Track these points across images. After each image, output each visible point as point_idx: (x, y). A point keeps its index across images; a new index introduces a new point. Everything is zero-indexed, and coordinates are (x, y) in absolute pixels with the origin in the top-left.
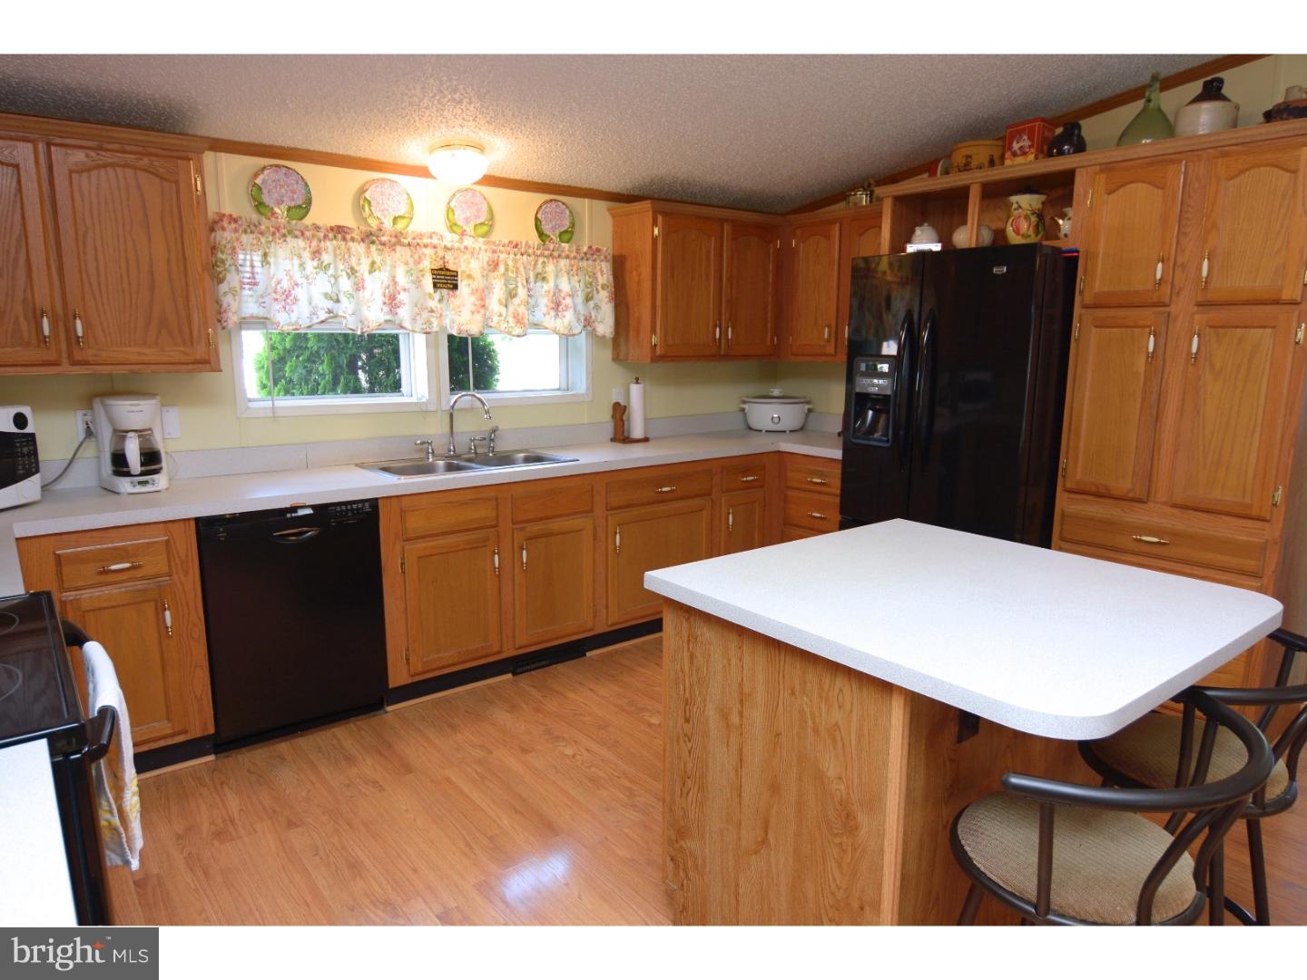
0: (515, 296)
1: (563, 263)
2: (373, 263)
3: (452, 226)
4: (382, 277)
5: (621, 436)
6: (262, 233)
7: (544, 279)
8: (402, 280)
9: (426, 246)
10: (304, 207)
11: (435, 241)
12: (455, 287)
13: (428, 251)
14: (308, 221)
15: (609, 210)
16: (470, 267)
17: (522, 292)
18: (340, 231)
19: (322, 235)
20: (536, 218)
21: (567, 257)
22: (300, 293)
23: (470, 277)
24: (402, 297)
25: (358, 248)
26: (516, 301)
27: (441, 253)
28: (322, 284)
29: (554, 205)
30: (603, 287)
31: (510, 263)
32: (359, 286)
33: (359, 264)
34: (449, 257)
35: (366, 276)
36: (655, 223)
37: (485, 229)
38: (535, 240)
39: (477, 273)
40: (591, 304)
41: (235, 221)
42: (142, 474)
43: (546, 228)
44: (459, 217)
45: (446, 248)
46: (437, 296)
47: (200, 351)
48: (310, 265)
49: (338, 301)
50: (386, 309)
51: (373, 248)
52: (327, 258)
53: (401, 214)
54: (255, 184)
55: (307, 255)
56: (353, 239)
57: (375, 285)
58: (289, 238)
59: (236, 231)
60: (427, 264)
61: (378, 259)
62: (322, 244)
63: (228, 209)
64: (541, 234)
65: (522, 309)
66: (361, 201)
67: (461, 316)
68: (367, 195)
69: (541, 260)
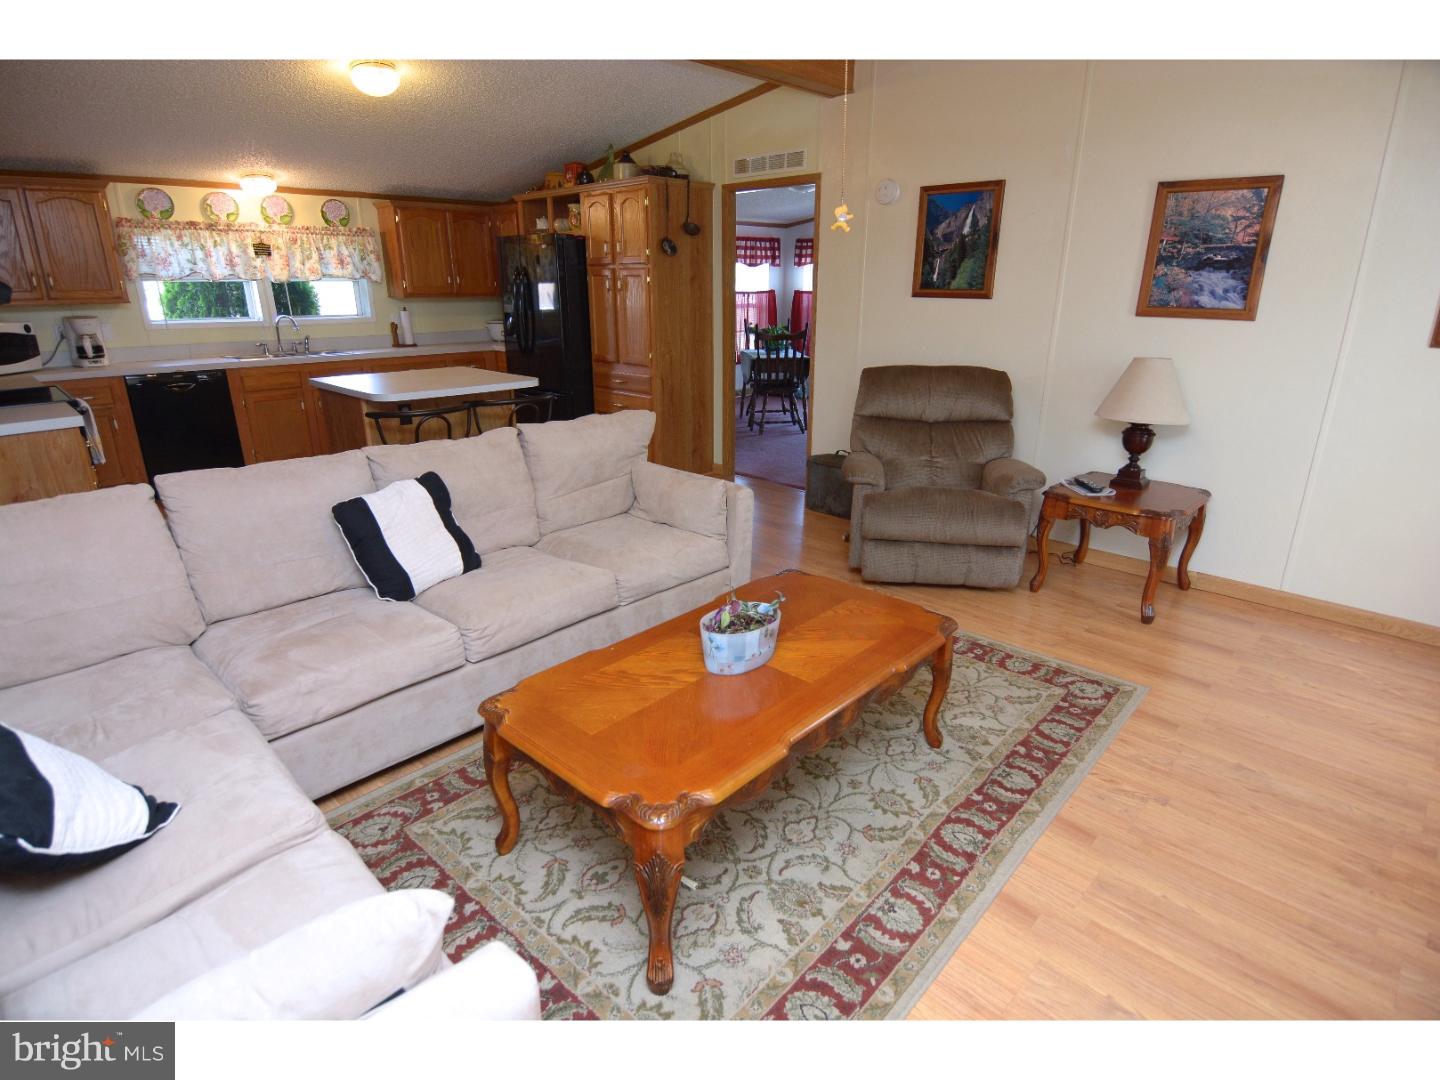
0: (311, 258)
1: (341, 238)
2: (215, 242)
3: (266, 218)
4: (222, 250)
5: (397, 344)
6: (146, 227)
7: (330, 248)
8: (235, 250)
9: (247, 231)
10: (170, 211)
11: (253, 228)
12: (269, 254)
13: (249, 234)
14: (172, 219)
15: (374, 204)
16: (278, 241)
17: (315, 256)
18: (192, 225)
19: (181, 227)
20: (322, 212)
21: (343, 234)
22: (173, 259)
23: (278, 248)
24: (237, 260)
25: (207, 234)
26: (312, 261)
27: (258, 234)
28: (184, 255)
29: (333, 203)
30: (371, 252)
31: (305, 239)
32: (208, 255)
33: (206, 242)
34: (263, 237)
35: (212, 249)
36: (396, 213)
37: (287, 219)
38: (323, 224)
39: (282, 246)
40: (365, 262)
41: (130, 221)
42: (94, 357)
43: (330, 217)
44: (270, 213)
45: (261, 232)
46: (259, 260)
47: (117, 293)
48: (177, 244)
49: (195, 264)
50: (229, 268)
51: (214, 233)
52: (186, 240)
53: (232, 211)
54: (139, 200)
55: (174, 238)
56: (201, 229)
57: (219, 255)
58: (162, 230)
59: (130, 226)
60: (250, 241)
61: (218, 239)
62: (183, 232)
63: (125, 214)
64: (327, 221)
65: (317, 266)
66: (205, 206)
67: (276, 270)
68: (208, 202)
69: (325, 237)
